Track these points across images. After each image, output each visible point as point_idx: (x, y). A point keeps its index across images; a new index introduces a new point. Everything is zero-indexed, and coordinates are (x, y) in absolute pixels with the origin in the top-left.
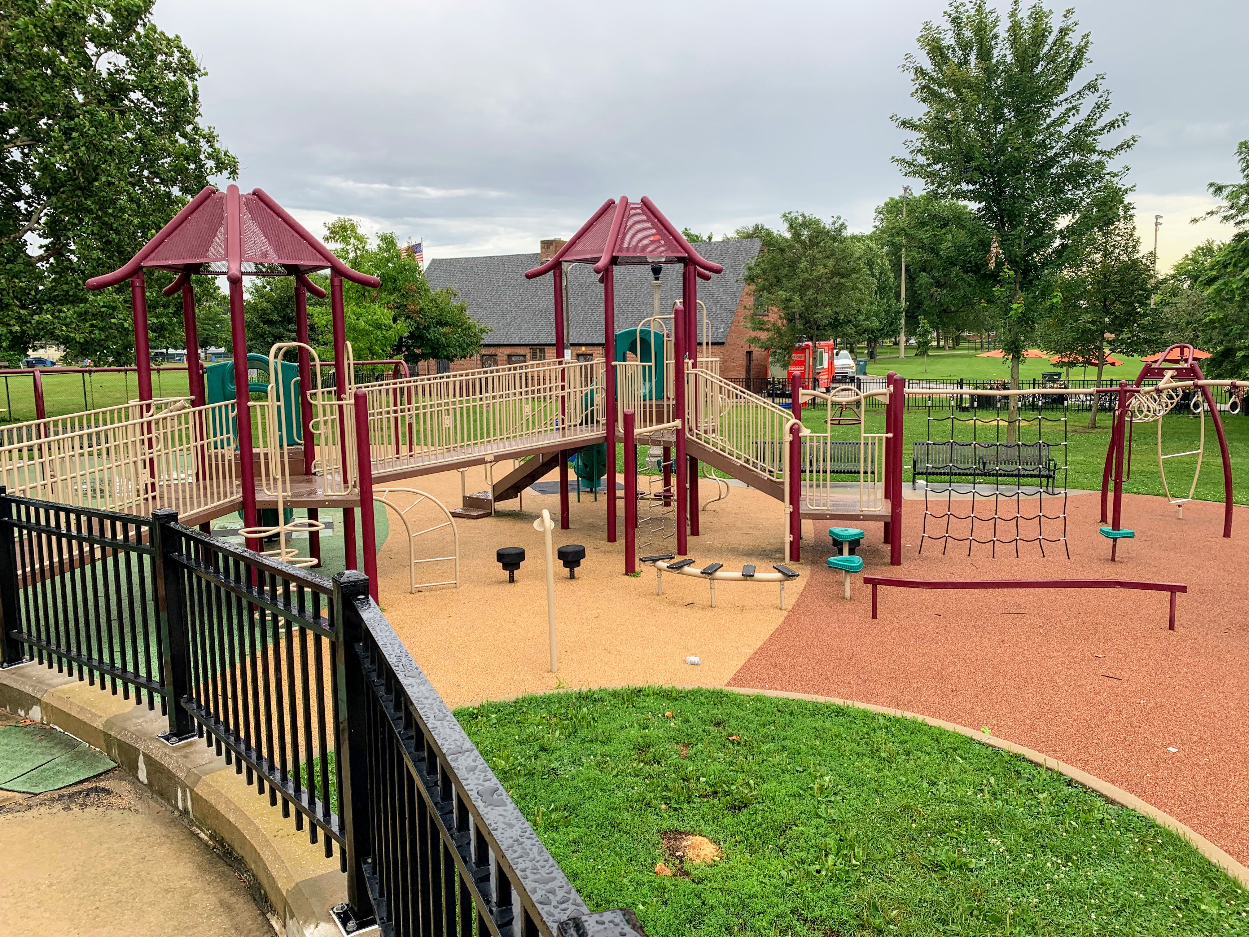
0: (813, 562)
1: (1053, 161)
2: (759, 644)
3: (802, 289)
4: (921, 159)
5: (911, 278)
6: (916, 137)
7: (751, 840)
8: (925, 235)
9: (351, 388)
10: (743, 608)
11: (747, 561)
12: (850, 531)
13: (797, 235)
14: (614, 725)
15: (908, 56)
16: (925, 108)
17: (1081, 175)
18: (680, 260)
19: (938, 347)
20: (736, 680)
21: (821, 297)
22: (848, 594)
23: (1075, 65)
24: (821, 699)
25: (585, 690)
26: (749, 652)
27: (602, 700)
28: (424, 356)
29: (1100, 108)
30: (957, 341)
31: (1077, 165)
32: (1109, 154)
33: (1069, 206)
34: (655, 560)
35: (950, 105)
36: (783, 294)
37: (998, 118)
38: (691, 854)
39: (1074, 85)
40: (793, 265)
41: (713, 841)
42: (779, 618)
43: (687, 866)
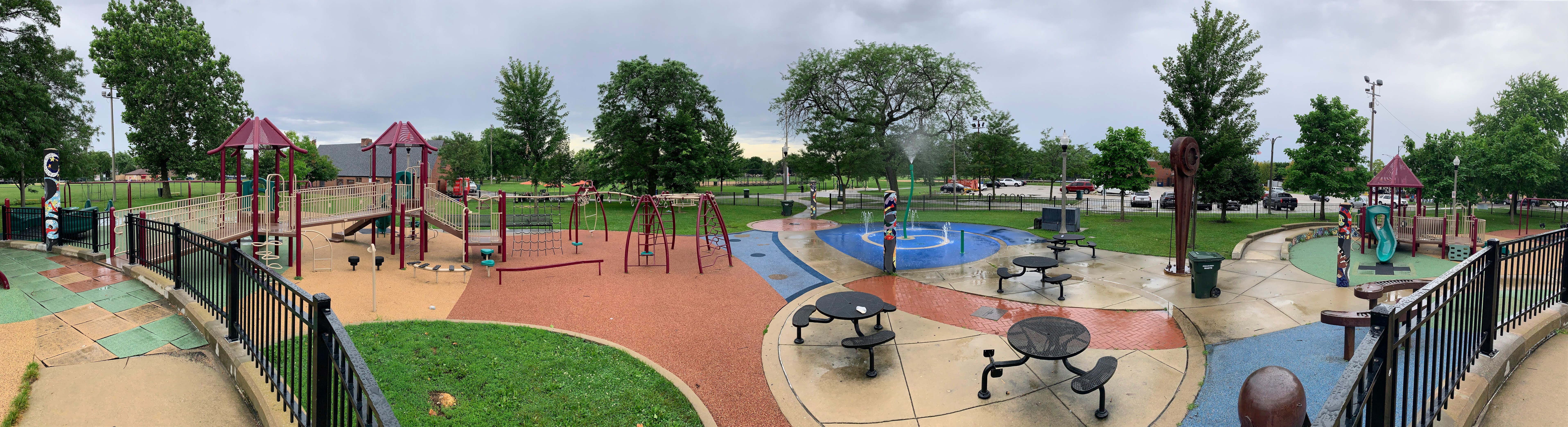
0: (473, 263)
1: (544, 118)
2: (458, 299)
3: (459, 159)
4: (503, 114)
5: (494, 157)
6: (501, 106)
7: (469, 393)
8: (504, 141)
9: (295, 191)
10: (449, 283)
11: (452, 264)
12: (487, 250)
13: (457, 139)
14: (403, 339)
15: (497, 77)
16: (504, 96)
17: (553, 124)
18: (421, 146)
19: (503, 181)
20: (451, 315)
21: (466, 162)
22: (489, 275)
23: (549, 86)
24: (487, 322)
25: (389, 322)
26: (454, 303)
27: (397, 327)
28: (316, 180)
29: (558, 101)
30: (509, 178)
31: (552, 120)
32: (561, 117)
33: (550, 133)
34: (413, 264)
35: (511, 96)
36: (453, 161)
37: (527, 102)
38: (444, 403)
39: (550, 93)
40: (456, 150)
41: (452, 395)
42: (464, 287)
43: (443, 410)
